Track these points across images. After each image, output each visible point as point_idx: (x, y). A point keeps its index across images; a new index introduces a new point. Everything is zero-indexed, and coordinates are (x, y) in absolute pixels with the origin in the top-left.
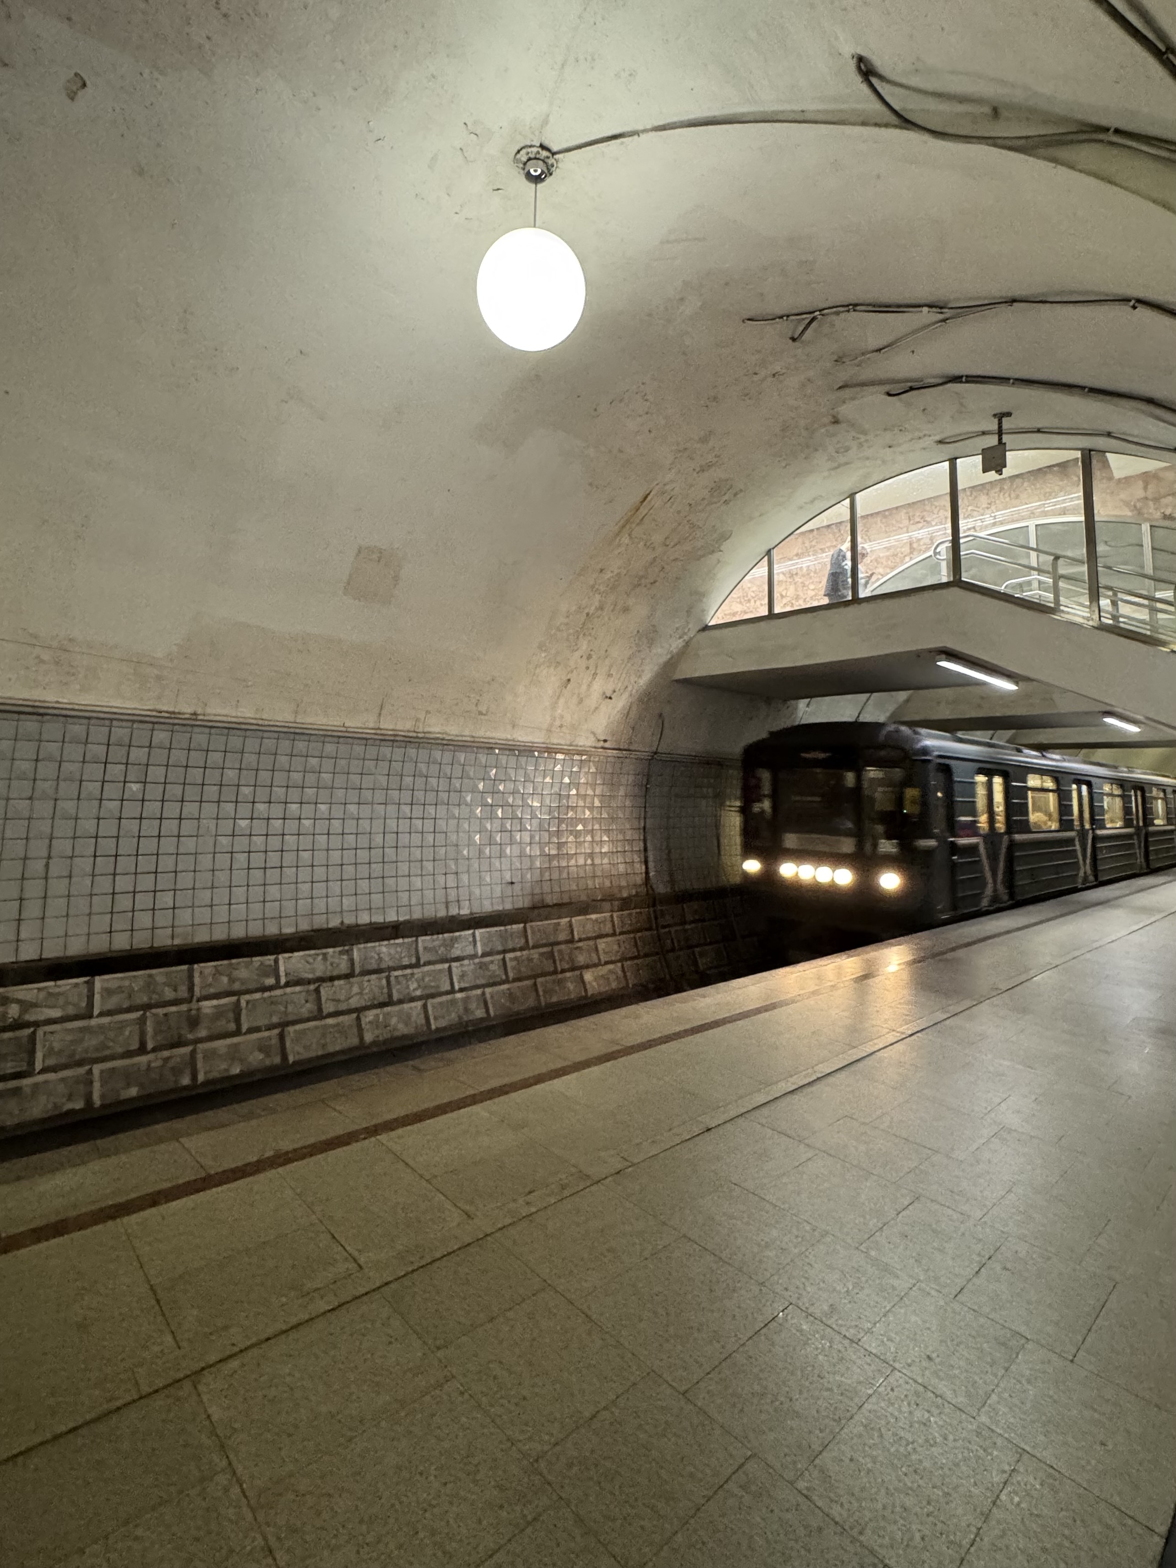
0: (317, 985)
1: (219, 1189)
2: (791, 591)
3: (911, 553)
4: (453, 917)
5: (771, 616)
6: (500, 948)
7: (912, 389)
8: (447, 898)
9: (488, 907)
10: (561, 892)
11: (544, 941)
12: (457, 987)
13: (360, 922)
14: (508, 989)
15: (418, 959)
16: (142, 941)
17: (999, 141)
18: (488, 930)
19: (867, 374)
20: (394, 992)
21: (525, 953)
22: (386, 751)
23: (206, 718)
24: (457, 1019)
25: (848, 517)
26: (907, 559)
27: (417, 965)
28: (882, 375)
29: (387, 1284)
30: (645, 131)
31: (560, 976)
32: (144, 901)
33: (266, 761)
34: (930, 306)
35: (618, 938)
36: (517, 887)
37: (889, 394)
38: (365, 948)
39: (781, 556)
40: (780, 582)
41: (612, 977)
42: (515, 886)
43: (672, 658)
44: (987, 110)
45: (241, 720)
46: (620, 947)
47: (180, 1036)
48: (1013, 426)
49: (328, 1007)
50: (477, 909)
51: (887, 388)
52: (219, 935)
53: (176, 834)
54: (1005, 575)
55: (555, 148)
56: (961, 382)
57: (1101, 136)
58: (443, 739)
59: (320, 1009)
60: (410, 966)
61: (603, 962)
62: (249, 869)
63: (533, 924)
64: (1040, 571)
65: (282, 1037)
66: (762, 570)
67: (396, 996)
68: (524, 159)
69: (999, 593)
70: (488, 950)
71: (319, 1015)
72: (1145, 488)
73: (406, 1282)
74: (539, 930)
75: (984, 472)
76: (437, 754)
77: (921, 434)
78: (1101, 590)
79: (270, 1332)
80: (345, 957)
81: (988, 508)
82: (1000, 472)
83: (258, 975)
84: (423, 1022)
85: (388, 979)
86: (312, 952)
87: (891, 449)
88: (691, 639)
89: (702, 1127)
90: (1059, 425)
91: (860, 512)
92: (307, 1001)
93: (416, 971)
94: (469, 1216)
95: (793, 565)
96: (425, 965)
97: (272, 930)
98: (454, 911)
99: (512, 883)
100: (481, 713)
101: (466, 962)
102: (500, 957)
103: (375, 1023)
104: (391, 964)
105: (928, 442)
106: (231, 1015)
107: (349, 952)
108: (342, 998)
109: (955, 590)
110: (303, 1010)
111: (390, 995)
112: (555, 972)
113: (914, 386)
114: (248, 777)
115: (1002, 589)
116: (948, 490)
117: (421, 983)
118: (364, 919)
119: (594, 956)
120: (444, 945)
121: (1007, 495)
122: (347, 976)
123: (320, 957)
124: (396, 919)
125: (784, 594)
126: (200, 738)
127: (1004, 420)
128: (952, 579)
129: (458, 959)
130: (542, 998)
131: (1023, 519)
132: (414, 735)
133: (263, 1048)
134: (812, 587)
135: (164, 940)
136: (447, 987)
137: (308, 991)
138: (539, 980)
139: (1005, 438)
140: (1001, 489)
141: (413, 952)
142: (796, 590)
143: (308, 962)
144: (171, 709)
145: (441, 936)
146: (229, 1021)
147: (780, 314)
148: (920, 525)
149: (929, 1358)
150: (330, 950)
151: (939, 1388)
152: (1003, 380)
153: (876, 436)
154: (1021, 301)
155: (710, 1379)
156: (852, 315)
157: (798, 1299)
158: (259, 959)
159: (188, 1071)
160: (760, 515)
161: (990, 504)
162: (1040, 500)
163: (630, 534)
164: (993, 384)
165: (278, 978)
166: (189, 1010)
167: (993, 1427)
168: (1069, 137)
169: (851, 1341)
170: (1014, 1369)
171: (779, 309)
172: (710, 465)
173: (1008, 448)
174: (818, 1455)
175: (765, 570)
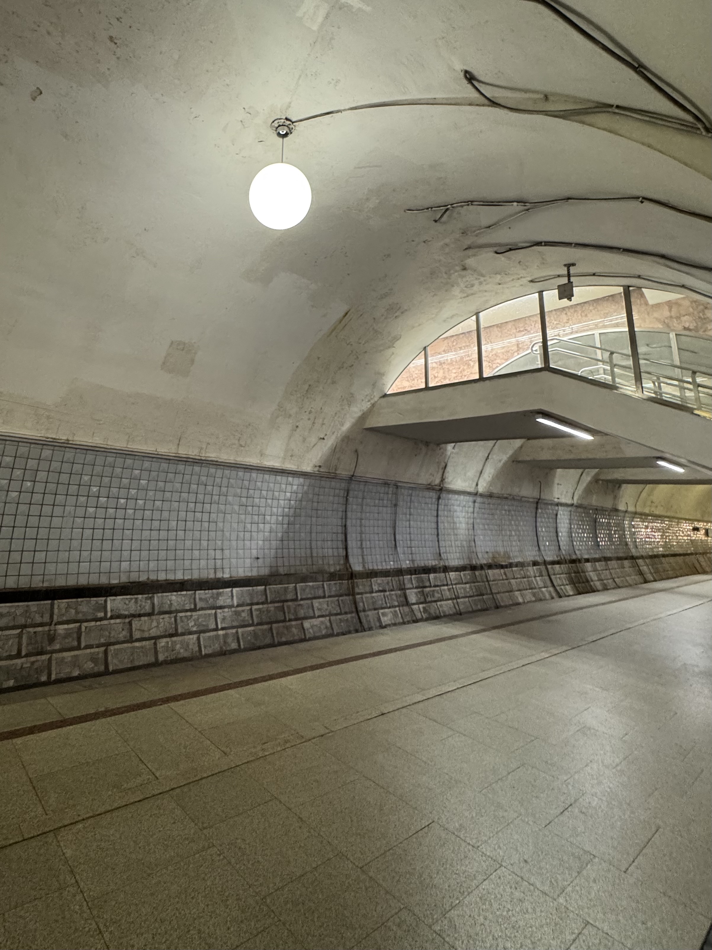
0: (130, 619)
1: (71, 727)
2: (441, 374)
3: (518, 350)
4: (219, 578)
5: (427, 388)
6: (249, 602)
7: (511, 250)
8: (215, 565)
9: (241, 573)
10: (290, 566)
11: (278, 599)
12: (220, 627)
13: (159, 579)
14: (253, 630)
15: (195, 605)
16: (24, 583)
17: (549, 113)
18: (241, 589)
19: (482, 240)
20: (179, 627)
21: (265, 606)
22: (181, 467)
23: (74, 443)
24: (219, 649)
25: (475, 328)
26: (516, 354)
27: (194, 610)
28: (493, 241)
29: (172, 789)
30: (345, 110)
31: (288, 624)
32: (27, 557)
33: (108, 471)
34: (518, 202)
35: (327, 599)
36: (260, 561)
37: (496, 253)
38: (162, 596)
39: (433, 352)
40: (433, 368)
41: (323, 627)
42: (259, 560)
43: (364, 414)
44: (542, 96)
45: (95, 445)
46: (328, 606)
47: (42, 648)
48: (578, 272)
49: (137, 635)
50: (234, 574)
51: (495, 249)
52: (72, 582)
53: (50, 515)
54: (581, 365)
55: (294, 120)
56: (542, 246)
57: (610, 110)
58: (217, 461)
59: (131, 635)
60: (191, 610)
61: (317, 616)
62: (92, 539)
63: (271, 586)
64: (603, 361)
65: (106, 652)
66: (421, 361)
67: (180, 631)
68: (277, 125)
69: (577, 375)
70: (241, 602)
71: (131, 640)
72: (670, 311)
73: (186, 789)
74: (275, 591)
75: (560, 299)
76: (212, 470)
77: (519, 277)
78: (642, 374)
79: (101, 810)
80: (149, 601)
81: (567, 323)
82: (570, 299)
83: (94, 610)
84: (197, 649)
85: (175, 618)
86: (128, 597)
87: (501, 286)
88: (376, 402)
89: (378, 713)
90: (607, 271)
91: (482, 325)
92: (123, 630)
93: (194, 613)
94: (225, 754)
95: (442, 357)
96: (199, 610)
97: (104, 580)
98: (219, 575)
99: (258, 558)
100: (241, 446)
101: (226, 610)
102: (249, 608)
103: (166, 647)
104: (178, 608)
105: (525, 281)
106: (75, 635)
107: (151, 598)
108: (146, 629)
109: (546, 374)
110: (121, 635)
111: (176, 629)
112: (284, 621)
113: (512, 248)
114: (96, 480)
115: (579, 373)
116: (538, 312)
117: (197, 623)
118: (162, 577)
119: (311, 611)
120: (212, 597)
121: (579, 314)
122: (149, 615)
123: (133, 600)
124: (182, 578)
125: (436, 375)
126: (69, 455)
127: (571, 268)
128: (543, 366)
129: (221, 607)
130: (275, 638)
131: (591, 329)
132: (199, 458)
133: (94, 659)
134: (454, 371)
135: (37, 583)
136: (213, 626)
137: (124, 623)
138: (274, 625)
139: (572, 279)
140: (575, 311)
141: (192, 600)
142: (444, 373)
143: (125, 603)
144: (54, 437)
145: (210, 591)
146: (73, 639)
147: (426, 207)
148: (523, 333)
149: (526, 861)
150: (140, 596)
151: (532, 880)
152: (568, 244)
153: (490, 277)
154: (574, 199)
155: (378, 861)
156: (471, 207)
157: (438, 819)
158: (95, 599)
159: (46, 672)
160: (419, 325)
161: (568, 320)
162: (601, 318)
163: (336, 336)
164: (560, 246)
165: (106, 613)
166: (50, 630)
167: (568, 906)
168: (590, 110)
169: (473, 846)
170: (584, 872)
171: (427, 204)
172: (386, 295)
173: (574, 285)
174: (448, 912)
175: (423, 361)
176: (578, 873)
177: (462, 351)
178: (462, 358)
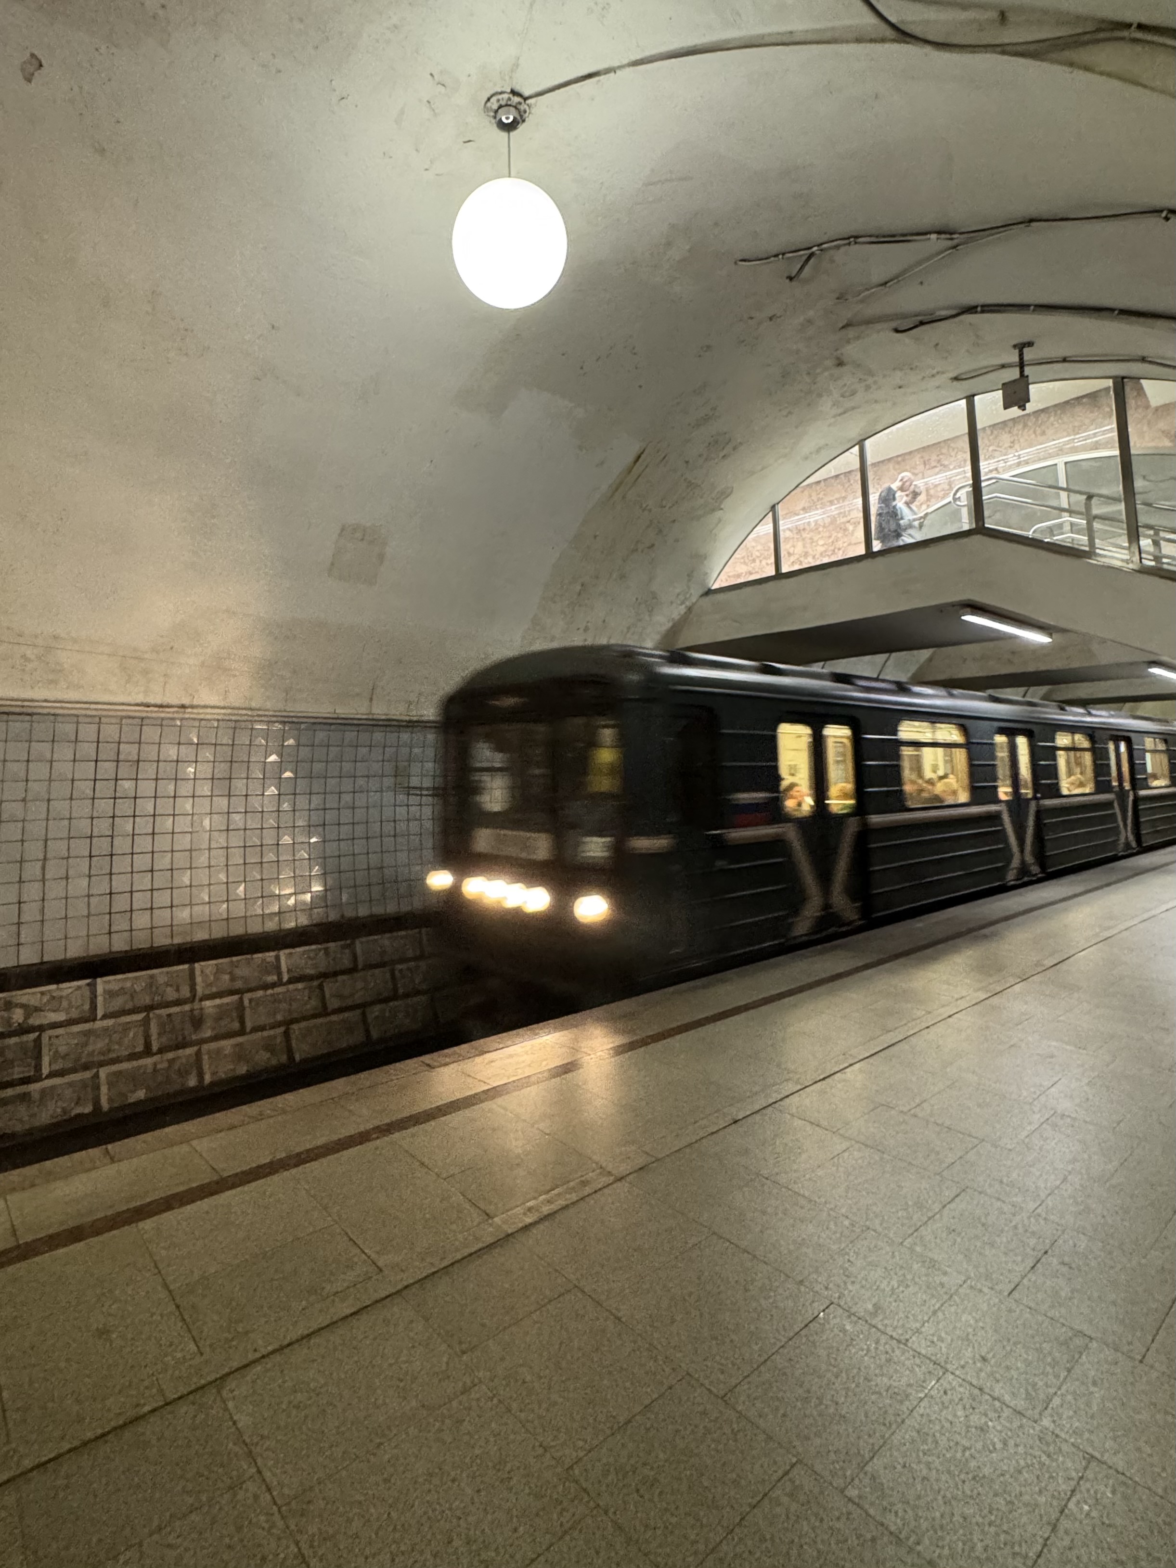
0: (320, 981)
1: (233, 1192)
2: (799, 549)
3: (928, 500)
5: (779, 575)
7: (922, 323)
13: (360, 915)
15: (422, 950)
16: (141, 942)
17: (1008, 48)
19: (872, 310)
20: (400, 985)
22: (378, 736)
23: (193, 711)
25: (858, 466)
26: (925, 506)
27: (421, 957)
28: (891, 310)
29: (407, 1287)
30: (621, 67)
32: (140, 901)
34: (939, 233)
37: (897, 331)
38: (367, 941)
39: (786, 511)
40: (787, 539)
43: (674, 625)
44: (994, 15)
45: (230, 711)
47: (184, 1037)
48: (1036, 357)
49: (333, 1003)
51: (895, 324)
52: (219, 931)
53: (170, 830)
54: (1032, 519)
55: (527, 93)
56: (976, 312)
57: (1125, 33)
58: (437, 722)
59: (324, 1005)
62: (245, 864)
64: (1071, 512)
65: (286, 1034)
66: (767, 528)
67: (401, 990)
68: (495, 107)
69: (1027, 538)
71: (324, 1012)
73: (428, 1285)
75: (1005, 408)
77: (934, 372)
78: (1140, 529)
79: (291, 1336)
80: (347, 951)
81: (1011, 447)
82: (1022, 407)
83: (260, 972)
85: (392, 972)
86: (313, 947)
87: (902, 390)
88: (694, 604)
89: (729, 1120)
90: (1086, 353)
91: (870, 460)
92: (310, 998)
93: (421, 963)
94: (488, 1216)
95: (800, 520)
97: (271, 925)
103: (381, 1019)
104: (395, 957)
105: (944, 378)
106: (234, 1014)
107: (351, 946)
108: (347, 993)
109: (979, 539)
110: (307, 1007)
111: (395, 989)
113: (925, 321)
115: (1030, 534)
116: (966, 430)
118: (364, 911)
121: (1031, 432)
122: (351, 971)
123: (322, 952)
124: (397, 910)
125: (791, 551)
126: (190, 731)
127: (1025, 350)
128: (974, 526)
131: (1051, 456)
132: (408, 718)
133: (269, 1047)
134: (821, 542)
135: (163, 939)
137: (311, 987)
139: (1027, 370)
140: (1025, 426)
141: (417, 944)
142: (804, 547)
143: (309, 958)
144: (159, 703)
146: (232, 1021)
147: (774, 253)
148: (937, 470)
149: (984, 1359)
150: (332, 945)
151: (997, 1390)
152: (1022, 307)
153: (885, 376)
154: (1040, 220)
155: (749, 1383)
156: (854, 248)
157: (839, 1298)
158: (260, 955)
159: (194, 1072)
160: (762, 469)
161: (1013, 442)
162: (1069, 435)
163: (624, 497)
164: (1011, 312)
165: (280, 974)
166: (192, 1011)
167: (1057, 1431)
168: (1086, 38)
169: (899, 1341)
170: (1077, 1370)
171: (774, 247)
172: (706, 419)
173: (1030, 380)
174: (867, 1463)
175: (770, 527)
176: (1069, 1371)
177: (833, 507)
178: (833, 520)
